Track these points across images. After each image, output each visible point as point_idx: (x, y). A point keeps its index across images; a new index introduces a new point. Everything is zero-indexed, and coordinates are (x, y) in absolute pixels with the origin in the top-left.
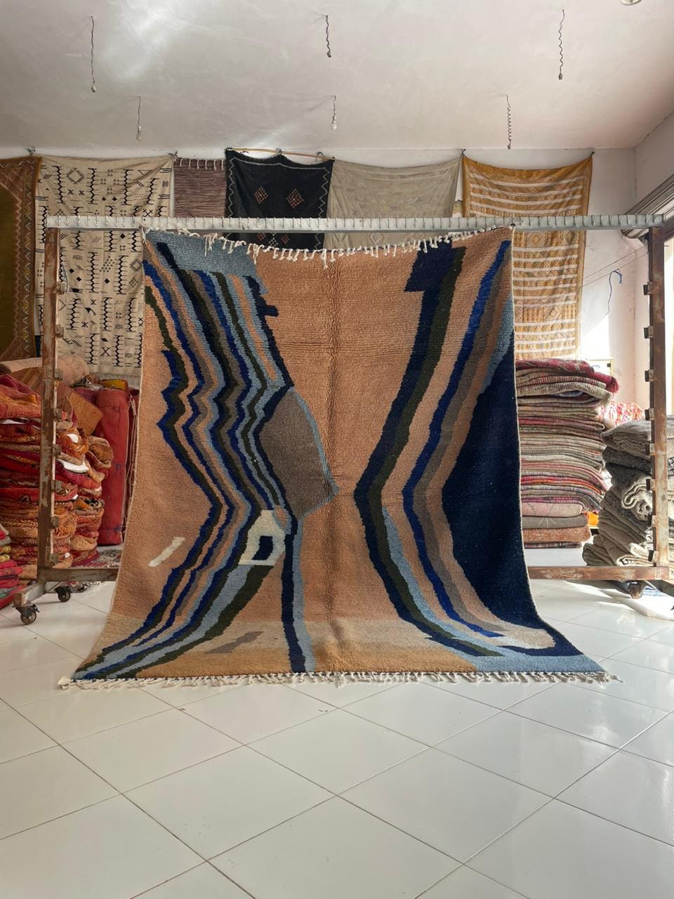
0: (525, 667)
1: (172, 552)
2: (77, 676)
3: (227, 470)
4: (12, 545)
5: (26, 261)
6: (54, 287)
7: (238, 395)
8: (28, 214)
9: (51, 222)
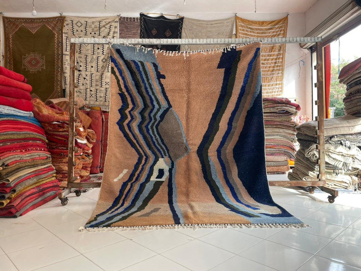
0: (271, 221)
1: (123, 175)
2: (86, 226)
3: (145, 142)
4: (56, 173)
5: (59, 59)
6: (74, 67)
7: (149, 111)
8: (60, 40)
9: (73, 40)
